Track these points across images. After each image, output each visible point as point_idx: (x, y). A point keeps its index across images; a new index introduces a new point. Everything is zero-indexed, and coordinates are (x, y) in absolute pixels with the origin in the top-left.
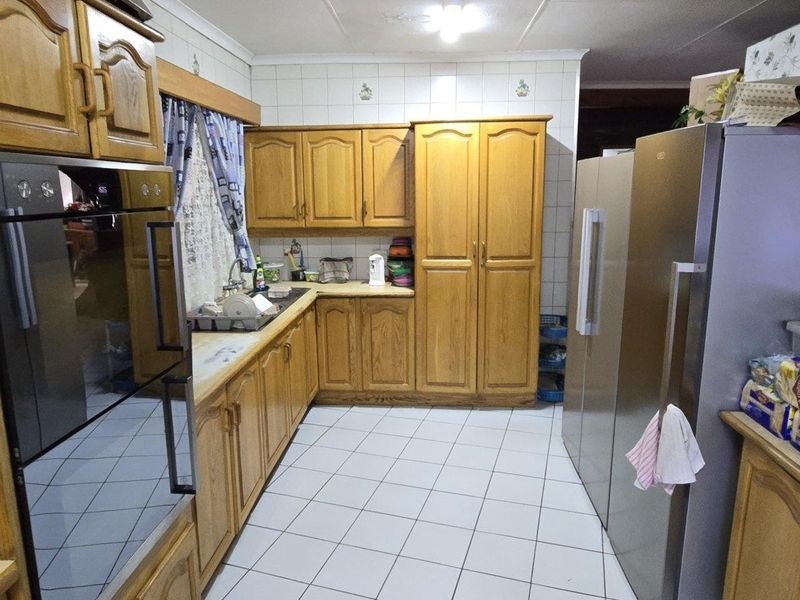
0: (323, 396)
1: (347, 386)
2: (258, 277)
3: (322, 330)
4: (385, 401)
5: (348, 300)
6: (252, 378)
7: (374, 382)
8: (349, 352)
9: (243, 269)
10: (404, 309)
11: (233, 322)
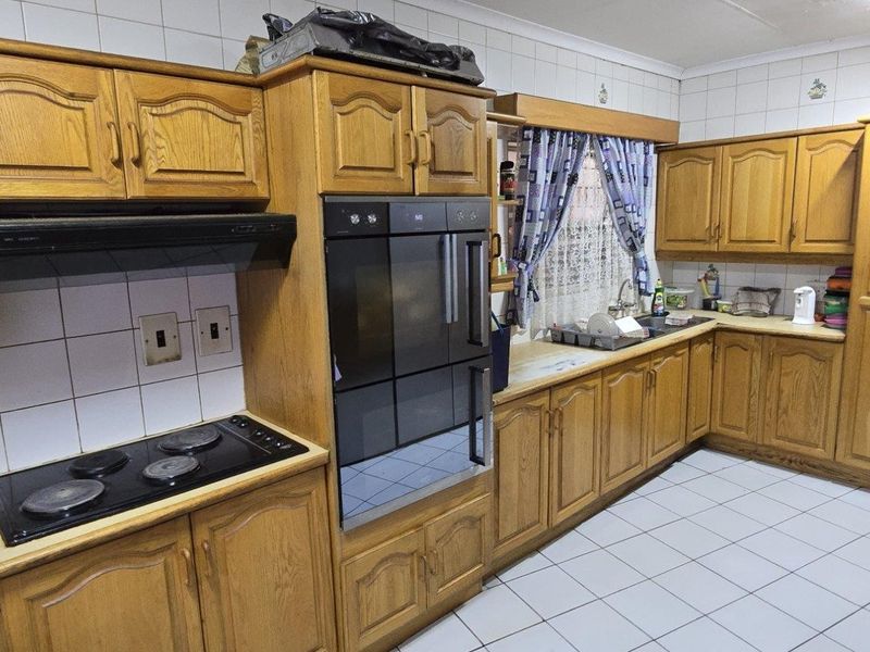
0: (715, 441)
1: (742, 435)
2: (657, 302)
3: (719, 366)
4: (793, 464)
5: (753, 336)
6: (591, 393)
7: (778, 438)
8: (750, 397)
9: (641, 292)
10: (827, 355)
11: (594, 339)
